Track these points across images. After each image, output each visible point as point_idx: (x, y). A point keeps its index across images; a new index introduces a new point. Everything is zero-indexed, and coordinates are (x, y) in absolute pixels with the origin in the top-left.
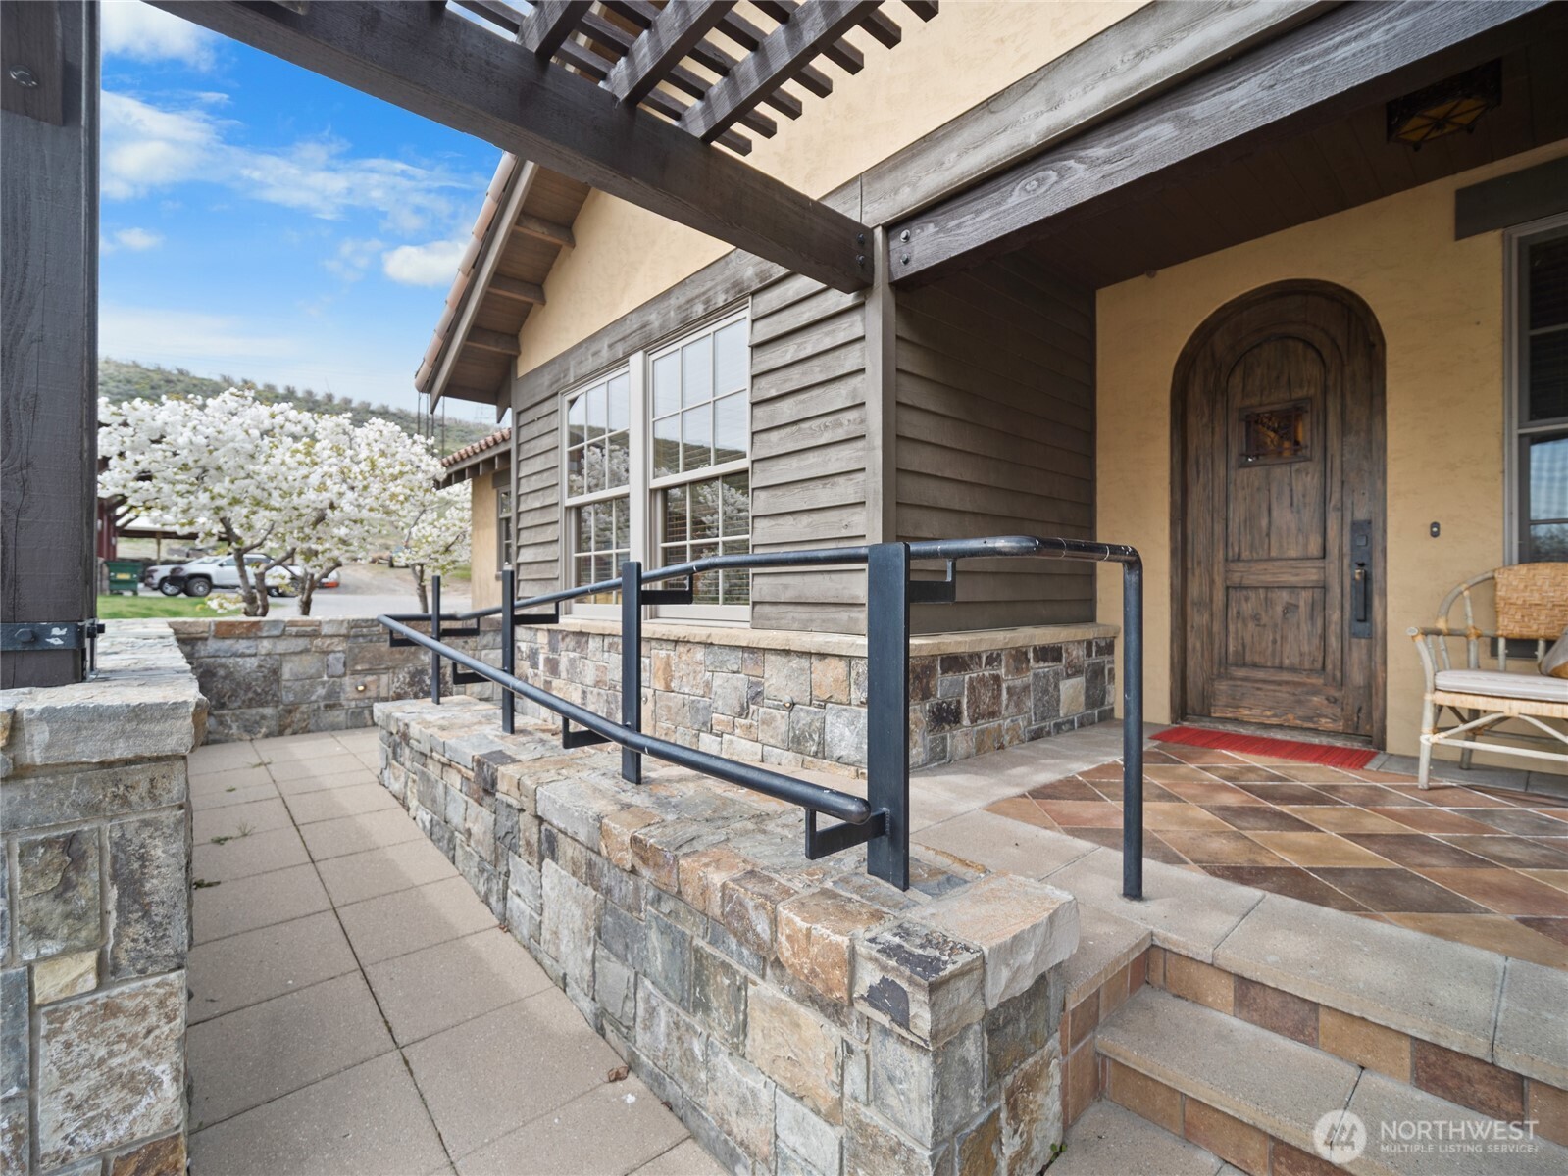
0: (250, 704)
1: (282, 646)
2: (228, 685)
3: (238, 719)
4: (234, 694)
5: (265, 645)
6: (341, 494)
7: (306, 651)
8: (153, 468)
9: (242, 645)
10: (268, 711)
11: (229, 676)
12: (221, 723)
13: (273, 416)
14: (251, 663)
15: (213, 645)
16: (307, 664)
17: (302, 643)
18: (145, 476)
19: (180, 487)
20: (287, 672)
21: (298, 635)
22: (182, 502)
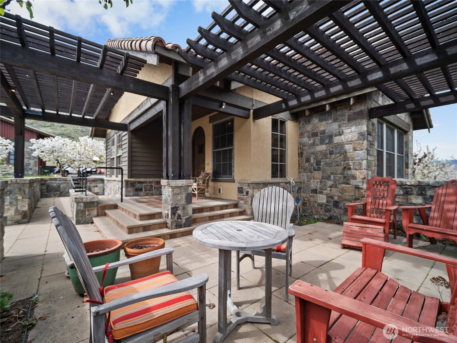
0: (55, 191)
1: (60, 182)
2: (51, 188)
3: (53, 194)
4: (52, 190)
5: (58, 182)
6: (76, 156)
7: (65, 183)
8: (44, 150)
9: (54, 182)
10: (58, 193)
11: (52, 186)
12: (50, 194)
13: (64, 141)
14: (55, 185)
15: (49, 182)
16: (65, 185)
17: (64, 182)
18: (42, 152)
19: (48, 154)
20: (61, 186)
21: (63, 180)
22: (48, 157)
